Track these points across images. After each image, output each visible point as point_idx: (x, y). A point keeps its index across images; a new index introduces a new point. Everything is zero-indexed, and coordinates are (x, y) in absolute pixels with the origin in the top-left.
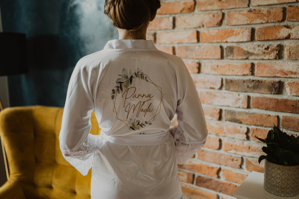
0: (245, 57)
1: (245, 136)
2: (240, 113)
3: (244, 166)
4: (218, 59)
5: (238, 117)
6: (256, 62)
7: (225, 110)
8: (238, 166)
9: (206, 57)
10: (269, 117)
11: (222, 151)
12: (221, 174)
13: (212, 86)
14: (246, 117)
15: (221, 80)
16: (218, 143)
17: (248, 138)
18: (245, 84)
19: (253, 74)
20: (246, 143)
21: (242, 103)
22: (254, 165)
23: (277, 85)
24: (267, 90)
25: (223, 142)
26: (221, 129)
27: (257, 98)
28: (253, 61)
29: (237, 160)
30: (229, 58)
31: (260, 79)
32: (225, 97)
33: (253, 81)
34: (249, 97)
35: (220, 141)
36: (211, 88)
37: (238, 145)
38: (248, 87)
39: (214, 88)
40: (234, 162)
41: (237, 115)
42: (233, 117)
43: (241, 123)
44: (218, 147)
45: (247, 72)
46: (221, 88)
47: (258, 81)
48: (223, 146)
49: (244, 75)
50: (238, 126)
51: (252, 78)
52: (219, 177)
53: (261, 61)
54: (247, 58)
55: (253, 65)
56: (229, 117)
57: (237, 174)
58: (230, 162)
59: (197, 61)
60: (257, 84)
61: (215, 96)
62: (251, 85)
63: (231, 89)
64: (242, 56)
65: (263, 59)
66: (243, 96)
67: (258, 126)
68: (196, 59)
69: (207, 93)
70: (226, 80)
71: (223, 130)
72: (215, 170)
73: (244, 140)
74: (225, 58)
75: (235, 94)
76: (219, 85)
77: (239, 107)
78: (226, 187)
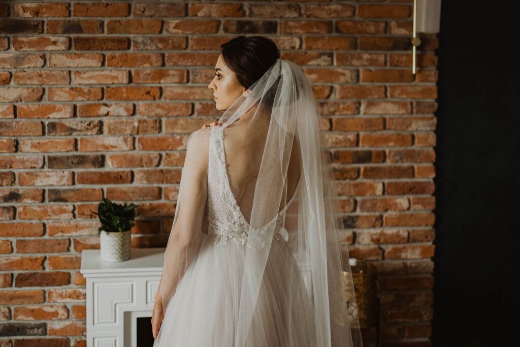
0: (68, 133)
1: (72, 215)
2: (65, 191)
3: (72, 248)
4: (40, 136)
5: (64, 196)
6: (79, 138)
7: (49, 190)
8: (66, 249)
9: (25, 134)
10: (94, 191)
11: (46, 237)
12: (46, 263)
13: (33, 165)
14: (71, 194)
15: (42, 158)
16: (42, 229)
17: (74, 216)
18: (70, 160)
19: (76, 150)
20: (73, 222)
21: (67, 180)
22: (82, 244)
23: (100, 159)
24: (91, 164)
25: (47, 226)
26: (45, 212)
27: (82, 173)
28: (76, 137)
29: (64, 243)
30: (51, 134)
31: (83, 154)
32: (48, 176)
33: (77, 156)
34: (74, 173)
35: (44, 225)
36: (32, 168)
37: (65, 226)
38: (72, 163)
39: (35, 168)
40: (62, 245)
41: (62, 193)
42: (58, 196)
43: (66, 201)
44: (42, 233)
45: (71, 147)
46: (43, 167)
47: (83, 157)
48: (48, 230)
49: (68, 151)
50: (62, 204)
51: (75, 153)
52: (44, 268)
53: (84, 137)
54: (71, 134)
55: (76, 140)
56: (53, 197)
57: (65, 258)
58: (56, 247)
59: (14, 138)
60: (81, 159)
61: (37, 176)
62: (75, 161)
63: (54, 167)
64: (65, 132)
65: (86, 135)
66: (67, 173)
67: (84, 201)
68: (13, 136)
69: (27, 173)
70: (49, 158)
71: (47, 212)
72: (40, 261)
73: (71, 219)
74: (46, 135)
75: (59, 172)
76: (41, 164)
77: (64, 185)
78: (54, 277)
